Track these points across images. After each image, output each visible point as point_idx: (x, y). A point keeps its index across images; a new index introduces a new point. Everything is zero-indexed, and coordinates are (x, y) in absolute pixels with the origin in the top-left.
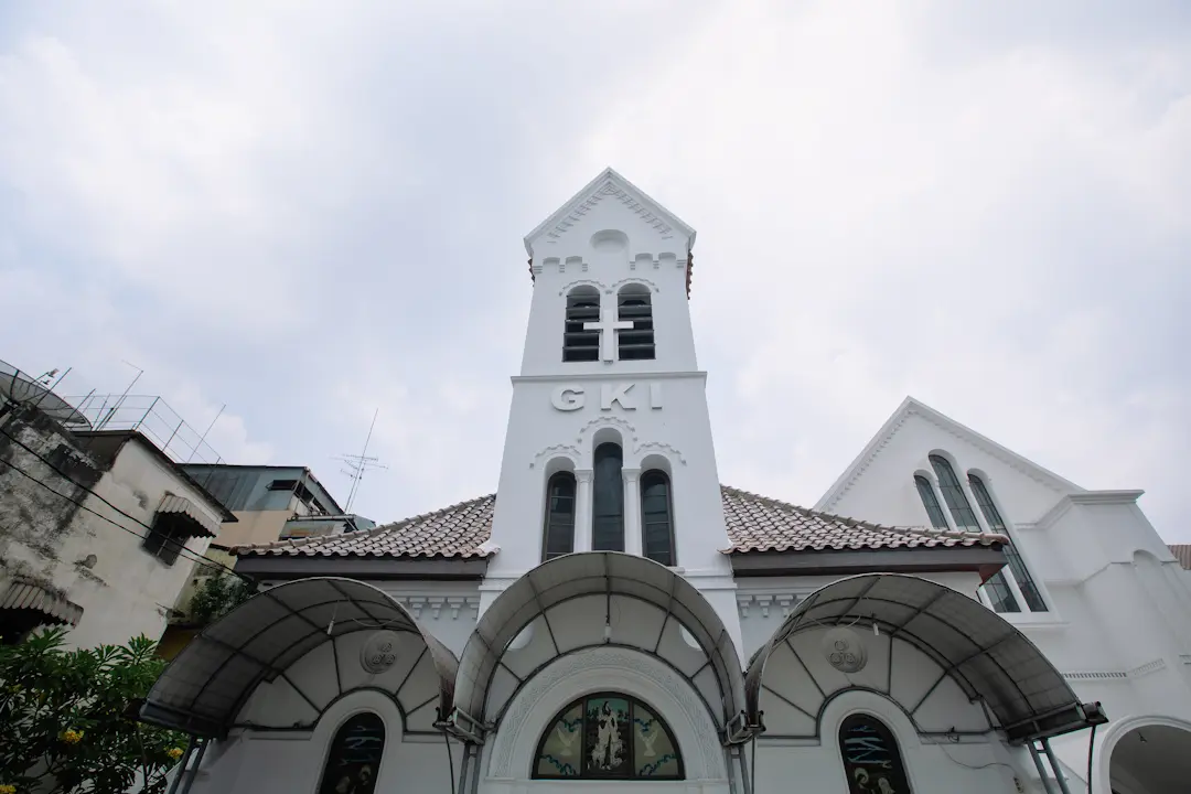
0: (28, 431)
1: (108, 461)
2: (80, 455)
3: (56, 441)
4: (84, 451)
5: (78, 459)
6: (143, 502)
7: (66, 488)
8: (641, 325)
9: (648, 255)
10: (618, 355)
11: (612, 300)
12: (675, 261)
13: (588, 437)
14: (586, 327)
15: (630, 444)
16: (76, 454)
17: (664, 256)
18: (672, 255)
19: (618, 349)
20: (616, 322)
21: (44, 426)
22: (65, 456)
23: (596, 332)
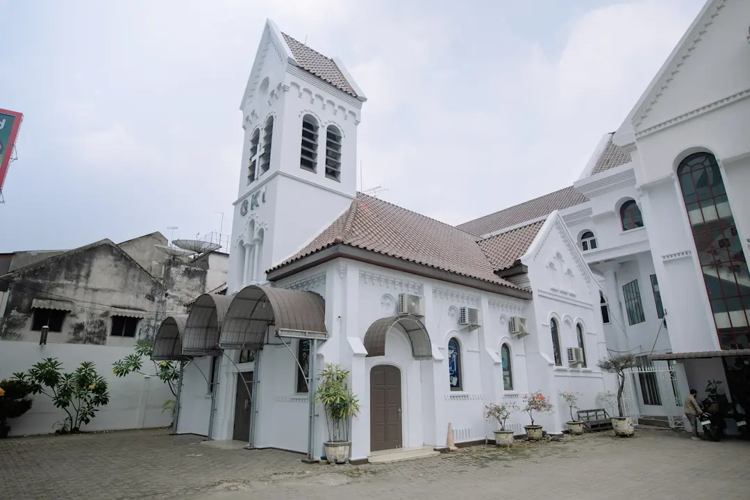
0: (172, 269)
1: (206, 266)
2: (195, 268)
3: (183, 268)
4: (196, 266)
5: (194, 270)
7: (196, 281)
8: (268, 147)
9: (273, 91)
10: (260, 173)
11: (263, 134)
12: (282, 88)
13: (248, 227)
14: (253, 160)
15: (256, 225)
16: (193, 268)
17: (279, 87)
18: (280, 84)
19: (260, 168)
20: (260, 151)
21: (176, 265)
22: (190, 271)
23: (255, 161)
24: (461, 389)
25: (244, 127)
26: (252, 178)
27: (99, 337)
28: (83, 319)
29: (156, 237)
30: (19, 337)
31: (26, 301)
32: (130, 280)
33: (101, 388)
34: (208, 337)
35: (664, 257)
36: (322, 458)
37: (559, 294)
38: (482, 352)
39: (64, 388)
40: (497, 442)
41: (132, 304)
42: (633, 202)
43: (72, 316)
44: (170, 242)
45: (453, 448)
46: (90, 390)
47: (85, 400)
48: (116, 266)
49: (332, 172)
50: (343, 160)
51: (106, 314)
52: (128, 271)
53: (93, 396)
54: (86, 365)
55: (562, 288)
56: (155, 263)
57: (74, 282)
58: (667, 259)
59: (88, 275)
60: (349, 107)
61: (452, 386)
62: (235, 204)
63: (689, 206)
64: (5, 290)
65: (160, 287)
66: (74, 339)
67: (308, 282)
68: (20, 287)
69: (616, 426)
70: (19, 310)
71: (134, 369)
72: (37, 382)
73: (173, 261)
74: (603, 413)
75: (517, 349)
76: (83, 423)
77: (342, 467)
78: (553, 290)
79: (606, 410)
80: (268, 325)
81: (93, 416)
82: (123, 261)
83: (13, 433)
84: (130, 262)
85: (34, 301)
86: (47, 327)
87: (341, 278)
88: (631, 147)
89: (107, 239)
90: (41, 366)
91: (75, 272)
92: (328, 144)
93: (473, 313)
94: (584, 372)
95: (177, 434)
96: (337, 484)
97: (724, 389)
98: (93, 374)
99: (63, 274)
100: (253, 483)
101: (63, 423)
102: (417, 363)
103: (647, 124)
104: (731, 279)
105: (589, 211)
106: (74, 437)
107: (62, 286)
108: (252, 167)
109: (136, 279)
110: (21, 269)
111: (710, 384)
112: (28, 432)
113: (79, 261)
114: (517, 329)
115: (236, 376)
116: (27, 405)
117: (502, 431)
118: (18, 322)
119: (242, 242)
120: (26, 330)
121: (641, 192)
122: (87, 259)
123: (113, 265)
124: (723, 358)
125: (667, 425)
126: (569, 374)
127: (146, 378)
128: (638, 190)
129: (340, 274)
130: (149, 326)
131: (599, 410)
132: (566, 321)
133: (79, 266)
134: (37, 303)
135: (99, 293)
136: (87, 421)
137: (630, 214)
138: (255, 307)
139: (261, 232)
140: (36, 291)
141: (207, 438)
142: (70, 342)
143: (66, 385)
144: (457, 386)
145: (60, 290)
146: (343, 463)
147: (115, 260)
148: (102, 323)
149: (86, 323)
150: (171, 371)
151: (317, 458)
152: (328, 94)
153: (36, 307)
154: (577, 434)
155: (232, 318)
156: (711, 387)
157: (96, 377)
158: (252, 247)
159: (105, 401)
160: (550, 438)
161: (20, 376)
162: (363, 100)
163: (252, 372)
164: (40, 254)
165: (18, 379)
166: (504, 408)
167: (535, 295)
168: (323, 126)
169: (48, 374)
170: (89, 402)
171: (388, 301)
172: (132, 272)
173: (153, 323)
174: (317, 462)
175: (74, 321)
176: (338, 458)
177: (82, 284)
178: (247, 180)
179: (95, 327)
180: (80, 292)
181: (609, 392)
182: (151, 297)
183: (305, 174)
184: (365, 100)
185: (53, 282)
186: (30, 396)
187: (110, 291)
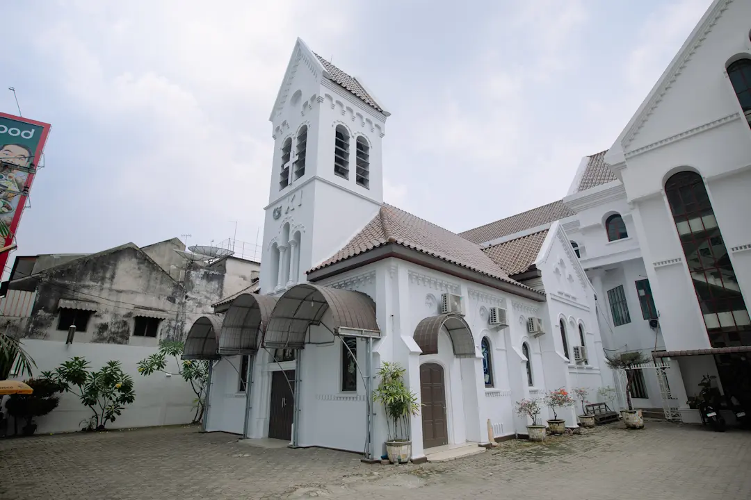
0: (192, 272)
1: (223, 270)
2: (213, 272)
3: (202, 271)
4: (213, 270)
5: (213, 274)
6: (245, 279)
7: (215, 284)
8: (302, 154)
9: (307, 102)
10: (294, 179)
11: (295, 143)
12: (316, 99)
13: (282, 230)
14: (285, 167)
15: (292, 228)
16: (211, 272)
17: (313, 98)
18: (315, 96)
19: (294, 174)
20: (294, 157)
21: (196, 268)
22: (208, 275)
23: (288, 168)
24: (493, 386)
25: (274, 137)
26: (285, 183)
27: (122, 337)
28: (107, 319)
29: (174, 242)
30: (46, 337)
31: (52, 302)
32: (152, 283)
33: (126, 387)
34: (243, 337)
35: (655, 264)
36: (383, 458)
37: (563, 296)
38: (508, 350)
39: (91, 387)
40: (531, 437)
41: (154, 305)
42: (618, 216)
43: (96, 316)
44: (187, 248)
45: (495, 443)
46: (116, 388)
47: (111, 399)
48: (139, 269)
49: (362, 180)
50: (372, 169)
51: (129, 315)
52: (151, 274)
53: (119, 394)
54: (112, 364)
55: (566, 292)
56: (173, 267)
57: (99, 284)
58: (658, 266)
59: (113, 277)
60: (375, 121)
61: (486, 383)
62: (265, 209)
63: (678, 218)
64: (33, 291)
65: (181, 288)
66: (98, 339)
67: (353, 282)
68: (47, 288)
69: (627, 419)
70: (46, 310)
71: (158, 369)
72: (64, 381)
73: (192, 265)
74: (604, 406)
75: (534, 348)
76: (109, 420)
77: (406, 467)
78: (559, 293)
79: (607, 404)
80: (310, 324)
81: (119, 414)
82: (146, 264)
83: (40, 430)
84: (153, 266)
85: (62, 301)
86: (74, 326)
87: (391, 277)
88: (621, 166)
89: (131, 243)
90: (68, 365)
91: (100, 274)
92: (358, 153)
93: (502, 313)
94: (587, 368)
95: (206, 432)
96: (414, 486)
97: (718, 383)
98: (119, 373)
99: (89, 277)
100: (329, 487)
101: (89, 421)
102: (457, 361)
103: (634, 146)
104: (718, 283)
105: (577, 223)
106: (101, 435)
107: (88, 287)
108: (285, 173)
109: (158, 281)
110: (49, 270)
111: (705, 379)
112: (53, 430)
113: (104, 264)
114: (536, 329)
115: (271, 375)
116: (54, 403)
117: (534, 426)
118: (43, 322)
119: (275, 244)
120: (52, 330)
121: (631, 206)
122: (112, 262)
123: (137, 268)
124: (714, 355)
125: (662, 416)
126: (576, 371)
127: (168, 376)
128: (629, 204)
129: (391, 273)
130: (169, 326)
131: (601, 404)
132: (571, 322)
133: (105, 269)
134: (63, 304)
135: (122, 294)
136: (113, 419)
137: (615, 227)
138: (299, 306)
139: (298, 235)
140: (63, 291)
141: (243, 436)
142: (95, 341)
143: (93, 383)
144: (489, 383)
145: (86, 291)
146: (406, 463)
147: (138, 263)
148: (125, 323)
149: (109, 324)
150: (193, 371)
151: (378, 457)
152: (358, 108)
153: (63, 307)
154: (591, 427)
155: (278, 317)
156: (705, 381)
157: (122, 375)
158: (287, 249)
159: (130, 400)
160: (572, 432)
161: (47, 374)
162: (387, 114)
163: (294, 371)
164: (63, 257)
165: (46, 378)
166: (534, 404)
167: (548, 297)
168: (353, 137)
169: (75, 373)
170: (115, 400)
171: (430, 301)
172: (154, 275)
173: (173, 324)
174: (378, 462)
175: (99, 321)
176: (402, 457)
177: (107, 285)
178: (279, 186)
179: (118, 328)
180: (105, 294)
181: (609, 387)
182: (172, 299)
183: (339, 180)
184: (389, 114)
185: (79, 283)
186: (57, 394)
187: (133, 292)
